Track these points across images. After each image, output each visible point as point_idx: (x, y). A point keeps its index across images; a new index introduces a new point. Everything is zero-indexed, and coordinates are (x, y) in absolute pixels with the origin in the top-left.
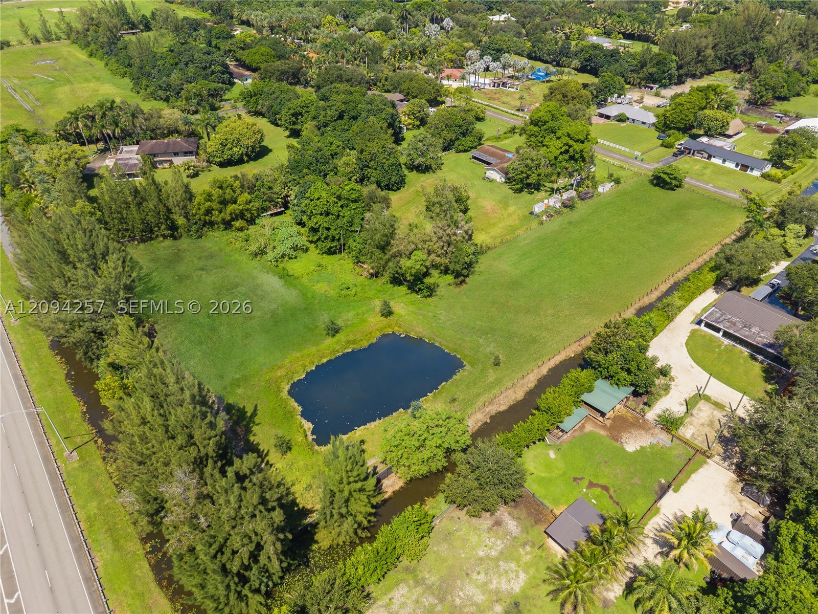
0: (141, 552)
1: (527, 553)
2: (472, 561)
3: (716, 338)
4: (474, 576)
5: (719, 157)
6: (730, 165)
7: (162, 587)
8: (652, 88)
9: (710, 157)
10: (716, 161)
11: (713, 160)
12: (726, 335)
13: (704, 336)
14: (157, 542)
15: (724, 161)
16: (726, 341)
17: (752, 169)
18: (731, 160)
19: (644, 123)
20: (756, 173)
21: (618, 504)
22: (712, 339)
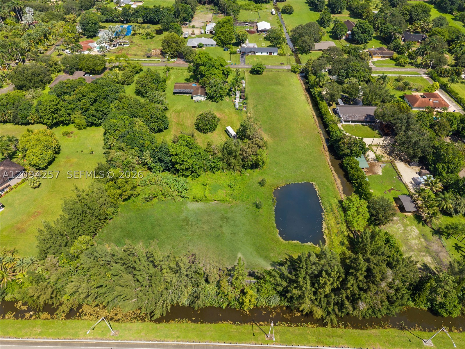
0: (344, 330)
1: (407, 221)
2: (403, 235)
3: (350, 124)
4: (409, 238)
5: (259, 52)
6: (265, 54)
7: (365, 329)
8: (187, 24)
9: (255, 53)
10: (258, 54)
11: (257, 54)
12: (353, 122)
13: (346, 126)
14: (341, 323)
15: (262, 53)
16: (353, 124)
17: (274, 53)
18: (265, 52)
19: (212, 45)
20: (276, 54)
21: (400, 191)
22: (349, 126)
